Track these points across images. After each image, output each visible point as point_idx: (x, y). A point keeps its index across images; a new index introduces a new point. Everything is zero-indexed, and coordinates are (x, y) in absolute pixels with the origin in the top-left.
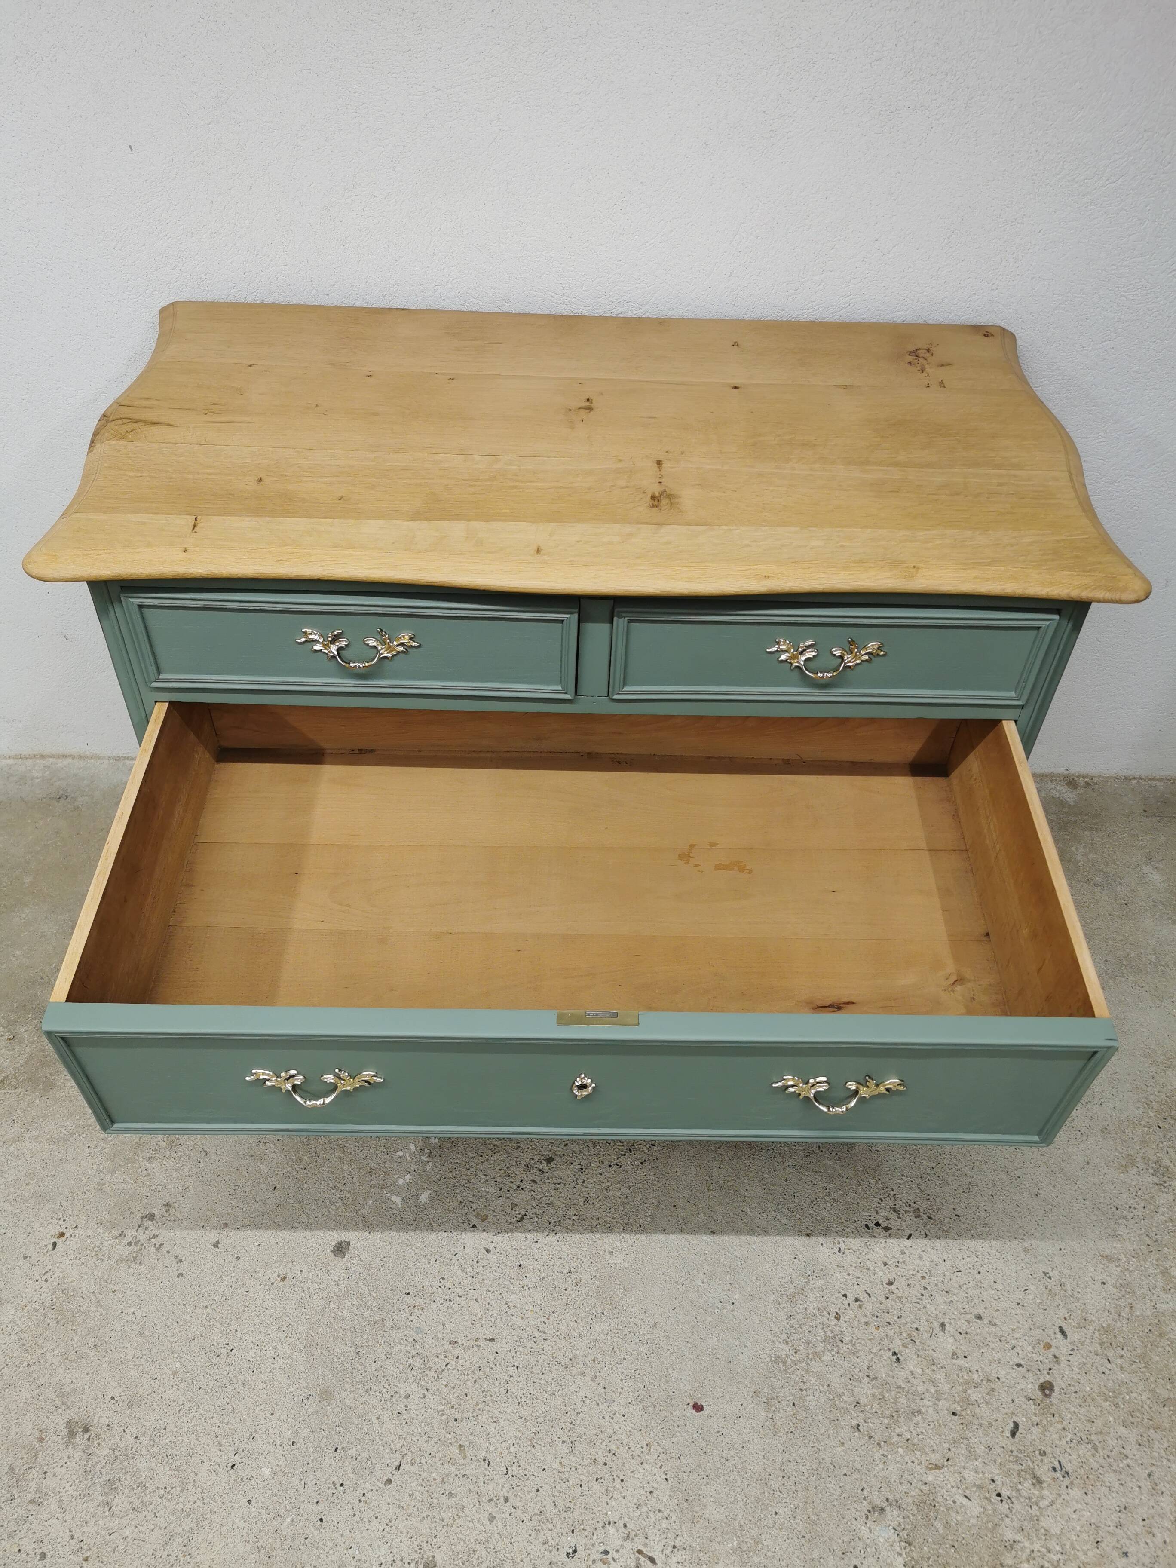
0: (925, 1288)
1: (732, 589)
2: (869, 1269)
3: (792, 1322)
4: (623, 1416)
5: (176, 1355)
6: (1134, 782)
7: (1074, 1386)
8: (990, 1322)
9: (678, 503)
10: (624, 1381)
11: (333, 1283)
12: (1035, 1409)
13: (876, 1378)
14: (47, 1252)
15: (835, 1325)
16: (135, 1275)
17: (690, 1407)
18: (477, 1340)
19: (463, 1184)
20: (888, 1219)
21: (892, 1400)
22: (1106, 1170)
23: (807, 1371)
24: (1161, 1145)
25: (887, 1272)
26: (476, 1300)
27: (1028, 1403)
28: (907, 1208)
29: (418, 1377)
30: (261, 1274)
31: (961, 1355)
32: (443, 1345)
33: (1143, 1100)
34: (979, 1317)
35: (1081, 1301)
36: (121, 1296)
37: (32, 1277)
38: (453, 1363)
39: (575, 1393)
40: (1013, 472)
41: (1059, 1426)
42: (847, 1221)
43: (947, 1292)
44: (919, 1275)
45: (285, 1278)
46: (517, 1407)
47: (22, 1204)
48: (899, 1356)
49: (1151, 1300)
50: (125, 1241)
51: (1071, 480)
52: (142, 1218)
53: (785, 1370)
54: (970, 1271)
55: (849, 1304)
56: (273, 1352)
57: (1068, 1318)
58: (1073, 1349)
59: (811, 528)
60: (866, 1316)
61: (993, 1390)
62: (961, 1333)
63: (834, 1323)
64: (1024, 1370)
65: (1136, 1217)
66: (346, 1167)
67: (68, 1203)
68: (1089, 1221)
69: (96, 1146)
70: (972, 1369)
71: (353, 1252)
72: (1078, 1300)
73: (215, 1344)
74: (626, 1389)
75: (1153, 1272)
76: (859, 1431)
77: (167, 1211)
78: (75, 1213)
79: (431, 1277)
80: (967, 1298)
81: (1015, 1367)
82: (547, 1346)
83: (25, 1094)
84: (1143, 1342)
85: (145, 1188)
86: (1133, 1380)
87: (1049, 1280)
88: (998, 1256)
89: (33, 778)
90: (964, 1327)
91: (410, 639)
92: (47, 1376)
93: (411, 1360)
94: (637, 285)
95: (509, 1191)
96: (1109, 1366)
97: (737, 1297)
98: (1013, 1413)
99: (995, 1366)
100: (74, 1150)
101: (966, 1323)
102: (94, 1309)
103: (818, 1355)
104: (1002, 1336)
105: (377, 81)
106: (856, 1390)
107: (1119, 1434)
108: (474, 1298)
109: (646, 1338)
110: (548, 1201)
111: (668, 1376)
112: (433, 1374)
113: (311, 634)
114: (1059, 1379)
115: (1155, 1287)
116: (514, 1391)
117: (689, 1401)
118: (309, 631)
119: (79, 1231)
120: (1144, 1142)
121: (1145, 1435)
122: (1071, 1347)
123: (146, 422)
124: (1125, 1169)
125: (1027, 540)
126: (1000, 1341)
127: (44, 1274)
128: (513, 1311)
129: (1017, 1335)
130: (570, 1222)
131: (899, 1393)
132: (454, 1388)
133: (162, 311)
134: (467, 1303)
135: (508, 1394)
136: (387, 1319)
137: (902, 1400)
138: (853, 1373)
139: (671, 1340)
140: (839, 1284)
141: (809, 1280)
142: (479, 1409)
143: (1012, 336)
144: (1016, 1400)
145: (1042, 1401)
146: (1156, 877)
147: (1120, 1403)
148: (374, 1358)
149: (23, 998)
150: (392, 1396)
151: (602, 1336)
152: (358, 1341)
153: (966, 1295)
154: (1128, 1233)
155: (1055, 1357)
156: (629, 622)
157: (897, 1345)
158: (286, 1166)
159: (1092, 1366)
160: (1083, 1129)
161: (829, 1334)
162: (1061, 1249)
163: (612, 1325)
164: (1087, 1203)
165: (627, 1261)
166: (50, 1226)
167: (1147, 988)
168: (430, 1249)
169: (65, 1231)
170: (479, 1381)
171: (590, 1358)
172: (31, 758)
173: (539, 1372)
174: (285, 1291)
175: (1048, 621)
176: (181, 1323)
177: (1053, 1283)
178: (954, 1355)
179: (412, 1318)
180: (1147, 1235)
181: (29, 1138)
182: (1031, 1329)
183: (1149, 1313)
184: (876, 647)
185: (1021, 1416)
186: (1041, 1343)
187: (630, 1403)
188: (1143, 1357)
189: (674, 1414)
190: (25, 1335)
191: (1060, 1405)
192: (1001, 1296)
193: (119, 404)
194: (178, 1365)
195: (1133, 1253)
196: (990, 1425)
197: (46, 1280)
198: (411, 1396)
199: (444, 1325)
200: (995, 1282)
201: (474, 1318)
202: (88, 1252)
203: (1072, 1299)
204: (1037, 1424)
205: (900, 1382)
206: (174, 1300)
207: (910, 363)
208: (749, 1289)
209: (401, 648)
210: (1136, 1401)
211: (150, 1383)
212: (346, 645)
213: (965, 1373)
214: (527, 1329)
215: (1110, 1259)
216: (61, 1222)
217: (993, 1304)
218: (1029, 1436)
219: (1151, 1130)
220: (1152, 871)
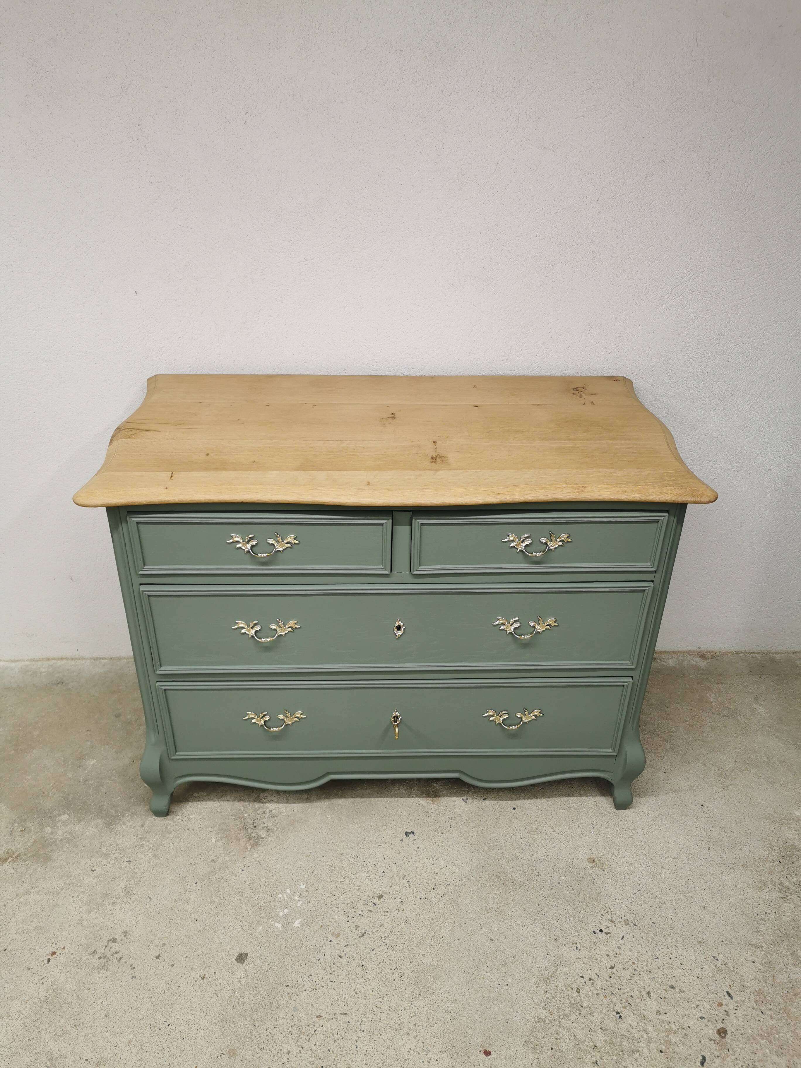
0: (635, 970)
1: (479, 501)
2: (597, 959)
3: (548, 995)
4: (437, 1060)
5: (130, 1030)
6: (742, 655)
7: (740, 1030)
8: (680, 990)
9: (446, 460)
10: (436, 1038)
11: (237, 980)
12: (715, 1046)
13: (606, 1030)
14: (44, 965)
15: (577, 996)
16: (103, 978)
17: (482, 1053)
18: (335, 1014)
19: (322, 914)
20: (607, 927)
21: (618, 1044)
22: (748, 891)
23: (560, 1027)
24: (782, 873)
25: (609, 961)
26: (334, 989)
27: (710, 1042)
28: (620, 920)
29: (296, 1040)
30: (188, 975)
31: (663, 1013)
32: (312, 1018)
33: (768, 846)
34: (673, 987)
35: (740, 974)
36: (93, 992)
37: (33, 981)
38: (319, 1029)
39: (403, 1047)
40: (635, 442)
41: (733, 1057)
42: (581, 929)
43: (650, 972)
44: (631, 962)
45: (204, 977)
46: (364, 1057)
47: (27, 935)
48: (621, 1014)
49: (786, 972)
50: (97, 956)
51: (668, 445)
52: (108, 941)
53: (545, 1027)
54: (664, 958)
55: (585, 982)
56: (196, 1026)
57: (732, 985)
58: (737, 1006)
59: (523, 470)
60: (597, 989)
61: (686, 1035)
62: (661, 998)
63: (576, 995)
64: (706, 1021)
65: (771, 919)
66: (244, 905)
67: (59, 933)
68: (740, 923)
69: (78, 896)
70: (670, 1021)
71: (249, 960)
72: (737, 973)
73: (157, 1021)
74: (438, 1042)
75: (785, 954)
76: (597, 1064)
77: (125, 936)
78: (63, 939)
79: (302, 975)
80: (664, 975)
81: (700, 1019)
82: (383, 1017)
83: (31, 865)
84: (784, 1000)
85: (110, 922)
86: (779, 1024)
87: (717, 961)
88: (682, 948)
89: (41, 673)
90: (663, 994)
91: (294, 539)
92: (41, 1047)
93: (290, 1029)
94: (418, 359)
95: (353, 917)
96: (763, 1016)
97: (510, 980)
98: (701, 1050)
99: (686, 1019)
100: (63, 899)
101: (664, 992)
102: (75, 1001)
103: (566, 1016)
104: (689, 999)
105: (274, 256)
106: (594, 1038)
107: (774, 1061)
108: (332, 988)
109: (449, 1009)
110: (380, 924)
111: (466, 1033)
112: (306, 1037)
113: (235, 537)
114: (730, 1026)
115: (788, 964)
116: (361, 1047)
117: (481, 1049)
118: (234, 535)
119: (66, 951)
120: (771, 872)
121: (791, 1061)
122: (736, 1004)
123: (143, 430)
124: (760, 889)
125: (645, 473)
126: (688, 1002)
127: (42, 979)
128: (359, 995)
129: (699, 998)
130: (395, 937)
131: (623, 1038)
132: (320, 1046)
133: (148, 380)
134: (328, 991)
135: (357, 1049)
136: (273, 1002)
137: (625, 1043)
138: (591, 1027)
139: (467, 1010)
140: (578, 969)
141: (557, 968)
142: (338, 1060)
143: (631, 382)
144: (702, 1041)
145: (719, 1041)
146: (762, 710)
147: (772, 1040)
148: (265, 1028)
149: (31, 805)
150: (278, 1053)
151: (420, 1009)
152: (255, 1017)
153: (663, 973)
154: (766, 930)
155: (726, 1011)
156: (421, 525)
157: (619, 1008)
158: (204, 906)
159: (751, 1016)
160: (731, 865)
161: (573, 1002)
162: (723, 941)
163: (426, 1002)
164: (737, 911)
165: (435, 960)
166: (46, 948)
167: (763, 777)
168: (302, 956)
169: (56, 951)
170: (337, 1041)
171: (413, 1024)
172: (40, 661)
173: (378, 1033)
174: (205, 986)
175: (663, 517)
176: (134, 1008)
177: (720, 963)
178: (658, 1013)
179: (290, 1002)
180: (779, 931)
181: (33, 893)
182: (708, 994)
183: (786, 981)
184: (566, 536)
185: (706, 1051)
186: (716, 1002)
187: (440, 1052)
188: (785, 1010)
189: (471, 1058)
190: (27, 1020)
191: (732, 1043)
192: (686, 973)
193: (127, 422)
194: (132, 1036)
195: (771, 942)
196: (686, 1058)
197: (43, 983)
198: (291, 1052)
199: (312, 1005)
200: (681, 964)
201: (333, 1000)
202: (72, 964)
203: (733, 973)
204: (718, 1056)
205: (623, 1032)
206: (129, 993)
207: (574, 394)
208: (518, 975)
209: (288, 545)
210: (782, 1038)
211: (112, 1049)
212: (256, 544)
213: (666, 1024)
214: (369, 1006)
215: (756, 947)
216: (53, 945)
217: (681, 979)
218: (713, 1064)
219: (775, 864)
220: (759, 707)
